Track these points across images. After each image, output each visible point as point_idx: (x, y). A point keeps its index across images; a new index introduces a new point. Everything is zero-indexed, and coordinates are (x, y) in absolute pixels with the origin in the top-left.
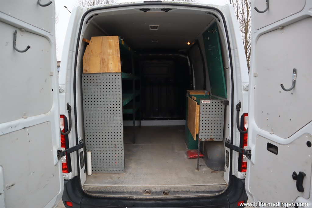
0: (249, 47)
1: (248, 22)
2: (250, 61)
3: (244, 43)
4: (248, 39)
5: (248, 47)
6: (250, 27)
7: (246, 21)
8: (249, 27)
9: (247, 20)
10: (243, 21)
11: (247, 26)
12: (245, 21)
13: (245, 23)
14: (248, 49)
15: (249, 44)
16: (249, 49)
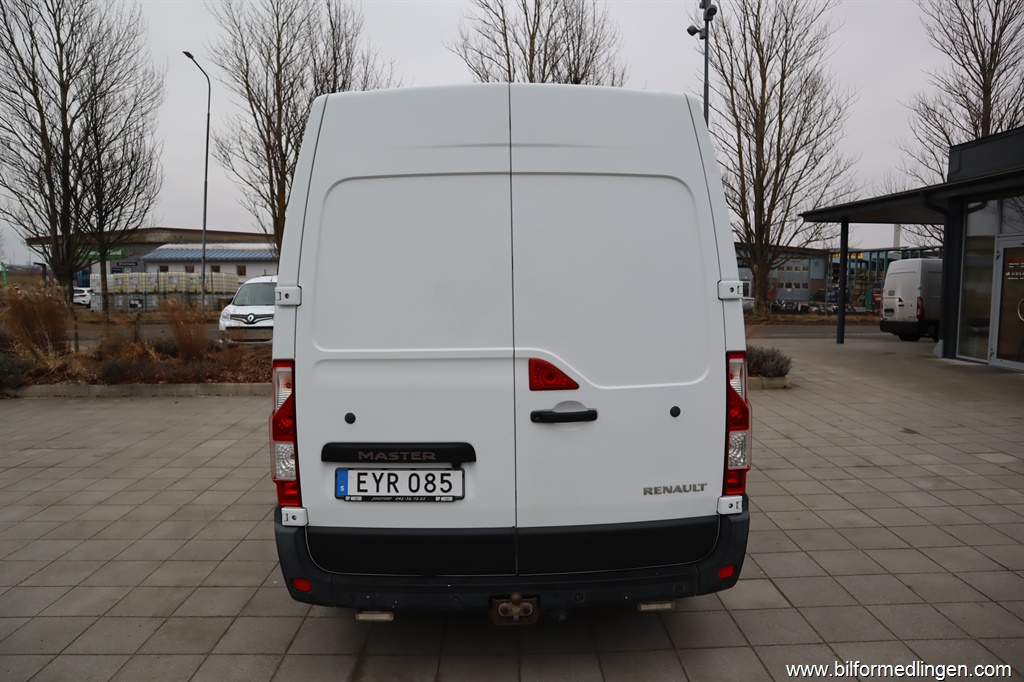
0: (768, 182)
1: (764, 104)
2: (772, 227)
3: (754, 169)
4: (766, 157)
5: (765, 183)
6: (771, 122)
7: (758, 101)
8: (767, 120)
9: (762, 97)
10: (749, 101)
11: (763, 117)
12: (754, 103)
13: (755, 109)
14: (764, 189)
15: (768, 173)
16: (768, 189)
